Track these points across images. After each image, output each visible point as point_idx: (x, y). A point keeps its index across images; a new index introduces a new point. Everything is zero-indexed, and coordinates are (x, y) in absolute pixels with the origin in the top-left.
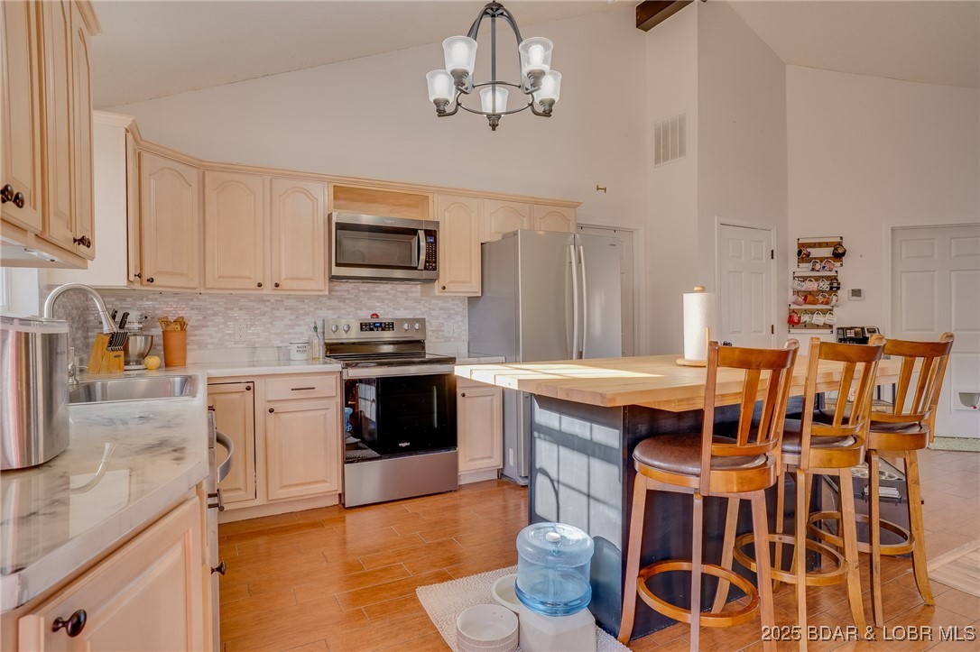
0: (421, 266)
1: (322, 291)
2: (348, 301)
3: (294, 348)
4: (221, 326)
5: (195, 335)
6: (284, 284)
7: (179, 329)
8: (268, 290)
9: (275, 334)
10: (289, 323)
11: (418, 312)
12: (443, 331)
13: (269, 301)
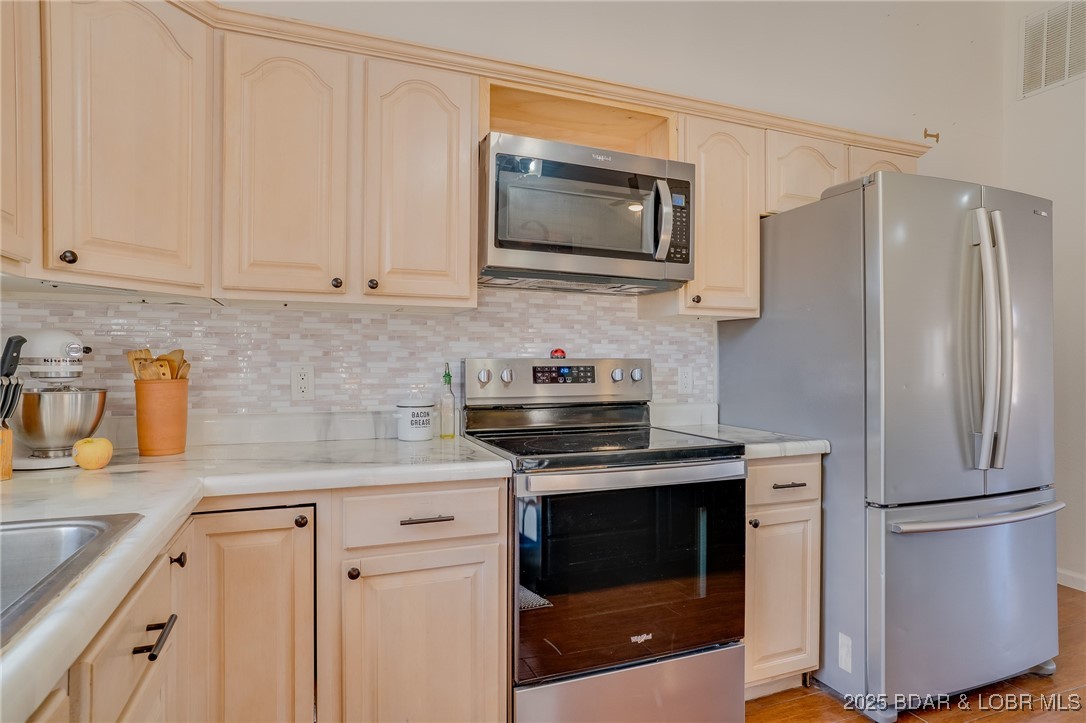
0: (662, 253)
1: (467, 299)
2: (507, 325)
3: (406, 416)
4: (264, 370)
5: (214, 388)
6: (387, 284)
7: (168, 376)
8: (355, 293)
9: (372, 386)
10: (398, 365)
11: (633, 347)
12: (675, 383)
13: (358, 321)
